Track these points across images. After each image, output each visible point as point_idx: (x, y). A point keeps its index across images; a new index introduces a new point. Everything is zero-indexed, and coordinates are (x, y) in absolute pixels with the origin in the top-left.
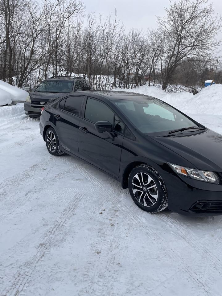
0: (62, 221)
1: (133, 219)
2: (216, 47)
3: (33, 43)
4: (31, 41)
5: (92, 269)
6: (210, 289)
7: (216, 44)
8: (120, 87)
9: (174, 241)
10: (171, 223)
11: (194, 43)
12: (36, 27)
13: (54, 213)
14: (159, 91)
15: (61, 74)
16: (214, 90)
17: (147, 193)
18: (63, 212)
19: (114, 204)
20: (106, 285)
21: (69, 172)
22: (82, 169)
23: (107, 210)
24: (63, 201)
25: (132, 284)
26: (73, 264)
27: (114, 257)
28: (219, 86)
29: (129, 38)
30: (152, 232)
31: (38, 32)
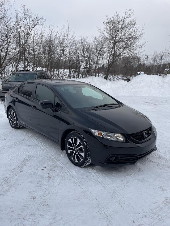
0: (10, 177)
1: (66, 173)
2: (140, 48)
3: (7, 46)
4: (6, 44)
5: (26, 210)
6: (112, 219)
7: (140, 46)
8: (74, 78)
9: (93, 186)
10: (94, 173)
11: (125, 46)
12: (10, 35)
13: (6, 171)
14: (102, 80)
15: (29, 68)
16: (141, 78)
17: (77, 152)
18: (12, 170)
19: (54, 162)
20: (34, 221)
21: (24, 141)
22: (35, 138)
23: (48, 167)
24: (14, 162)
25: (54, 219)
26: (12, 207)
27: (45, 200)
28: (145, 76)
29: (79, 42)
30: (78, 181)
31: (11, 38)
